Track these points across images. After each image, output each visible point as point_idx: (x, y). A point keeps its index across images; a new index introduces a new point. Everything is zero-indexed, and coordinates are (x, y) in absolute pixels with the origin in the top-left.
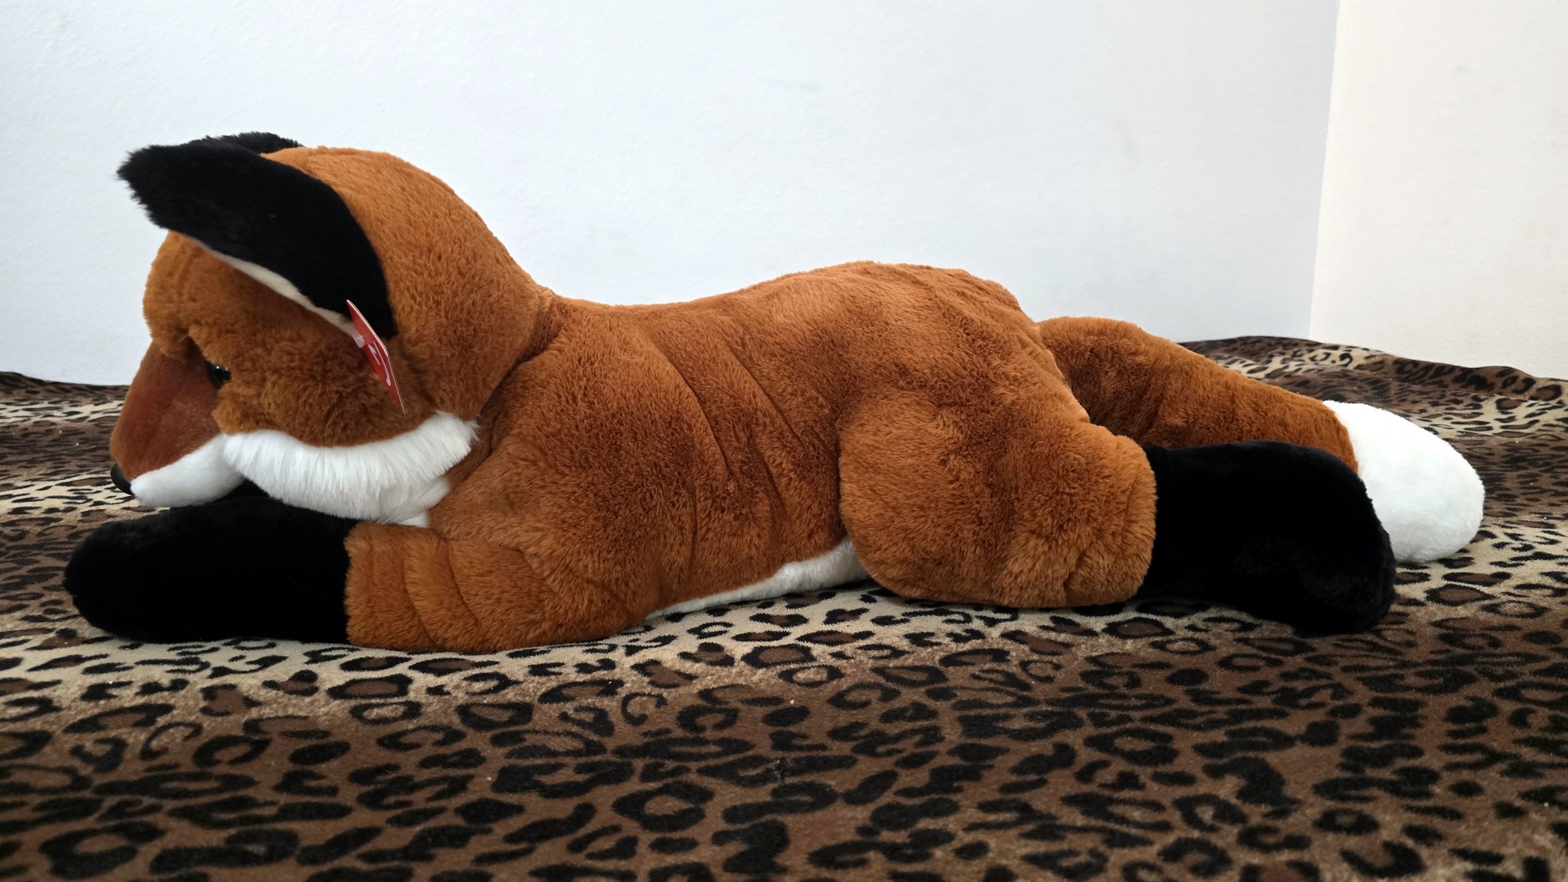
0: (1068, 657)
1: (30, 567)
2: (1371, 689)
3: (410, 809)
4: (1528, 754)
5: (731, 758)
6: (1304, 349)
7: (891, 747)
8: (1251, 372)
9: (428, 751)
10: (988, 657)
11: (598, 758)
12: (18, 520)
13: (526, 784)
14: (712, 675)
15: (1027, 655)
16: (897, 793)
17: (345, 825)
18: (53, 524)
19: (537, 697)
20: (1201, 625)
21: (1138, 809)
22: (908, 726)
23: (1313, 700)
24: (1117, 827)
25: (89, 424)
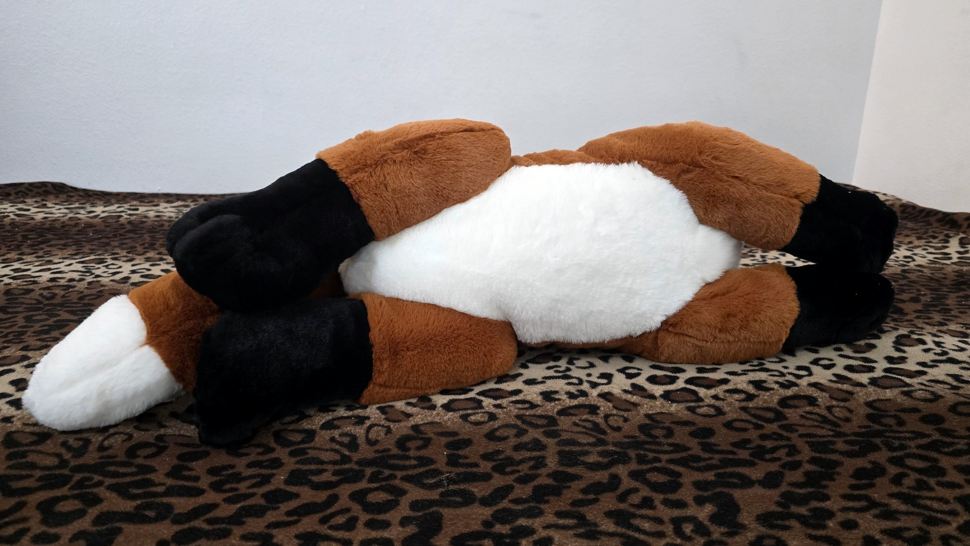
0: (634, 413)
1: (55, 319)
3: (237, 493)
4: (895, 504)
5: (421, 470)
7: (515, 468)
9: (252, 456)
10: (587, 410)
11: (346, 466)
12: (52, 286)
13: (304, 481)
14: (422, 414)
15: (610, 410)
16: (510, 501)
17: (201, 500)
18: (71, 290)
19: (319, 426)
20: (721, 395)
21: (648, 522)
22: (527, 454)
23: (775, 455)
24: (632, 533)
25: (99, 220)
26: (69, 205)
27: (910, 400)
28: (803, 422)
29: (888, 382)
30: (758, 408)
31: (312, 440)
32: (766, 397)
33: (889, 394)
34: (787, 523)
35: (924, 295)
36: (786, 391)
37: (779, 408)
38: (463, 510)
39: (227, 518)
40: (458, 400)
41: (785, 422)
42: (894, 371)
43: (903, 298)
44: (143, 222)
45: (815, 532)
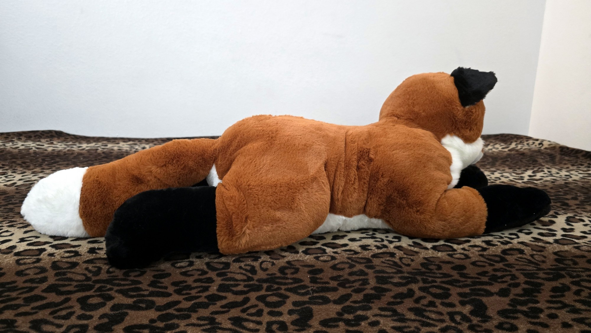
0: (416, 257)
2: (525, 277)
3: (190, 295)
4: (578, 305)
5: (296, 285)
6: (525, 140)
7: (351, 285)
8: (503, 148)
9: (196, 277)
10: (388, 255)
11: (251, 283)
13: (228, 290)
14: (291, 256)
15: (402, 255)
16: (351, 302)
17: (170, 299)
19: (233, 261)
20: (467, 248)
21: (434, 314)
22: (357, 278)
23: (503, 280)
24: (426, 320)
25: (86, 151)
26: (67, 143)
27: (579, 251)
28: (517, 262)
29: (565, 242)
30: (490, 255)
31: (229, 268)
32: (494, 250)
33: (566, 248)
34: (516, 315)
35: (580, 196)
36: (505, 246)
37: (502, 255)
38: (324, 307)
39: (187, 309)
40: (311, 249)
41: (506, 263)
42: (567, 236)
43: (568, 198)
44: (111, 153)
45: (533, 320)
